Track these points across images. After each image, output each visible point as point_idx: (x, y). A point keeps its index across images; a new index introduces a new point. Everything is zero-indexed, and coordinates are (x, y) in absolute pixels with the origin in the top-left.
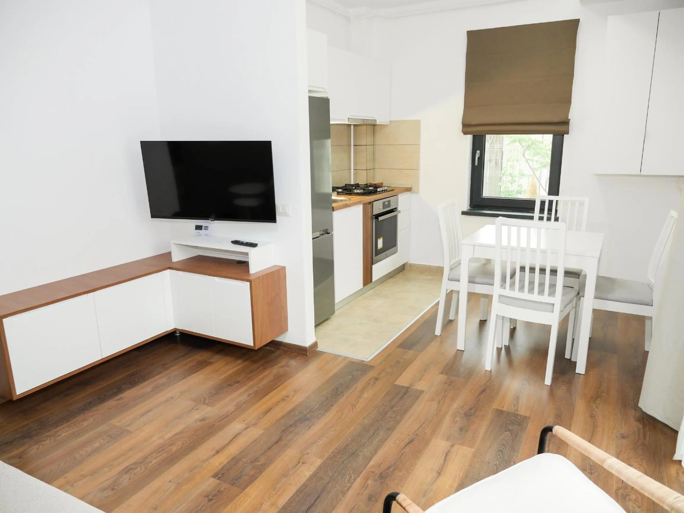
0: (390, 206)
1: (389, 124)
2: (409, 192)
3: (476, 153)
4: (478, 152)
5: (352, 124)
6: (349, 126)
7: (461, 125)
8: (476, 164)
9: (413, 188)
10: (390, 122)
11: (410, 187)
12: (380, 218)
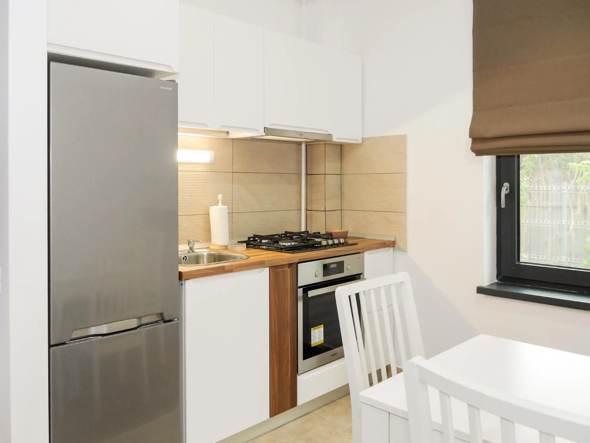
0: (342, 271)
1: (361, 142)
2: (392, 248)
3: (503, 186)
4: (506, 185)
5: (303, 142)
6: (299, 144)
7: (470, 140)
8: (503, 205)
9: (398, 242)
10: (363, 139)
11: (393, 240)
12: (311, 293)
